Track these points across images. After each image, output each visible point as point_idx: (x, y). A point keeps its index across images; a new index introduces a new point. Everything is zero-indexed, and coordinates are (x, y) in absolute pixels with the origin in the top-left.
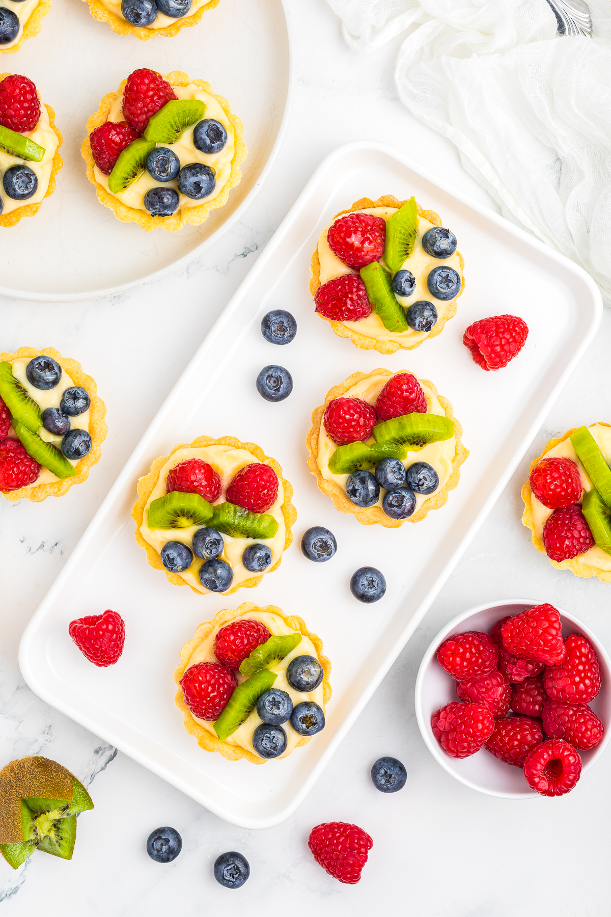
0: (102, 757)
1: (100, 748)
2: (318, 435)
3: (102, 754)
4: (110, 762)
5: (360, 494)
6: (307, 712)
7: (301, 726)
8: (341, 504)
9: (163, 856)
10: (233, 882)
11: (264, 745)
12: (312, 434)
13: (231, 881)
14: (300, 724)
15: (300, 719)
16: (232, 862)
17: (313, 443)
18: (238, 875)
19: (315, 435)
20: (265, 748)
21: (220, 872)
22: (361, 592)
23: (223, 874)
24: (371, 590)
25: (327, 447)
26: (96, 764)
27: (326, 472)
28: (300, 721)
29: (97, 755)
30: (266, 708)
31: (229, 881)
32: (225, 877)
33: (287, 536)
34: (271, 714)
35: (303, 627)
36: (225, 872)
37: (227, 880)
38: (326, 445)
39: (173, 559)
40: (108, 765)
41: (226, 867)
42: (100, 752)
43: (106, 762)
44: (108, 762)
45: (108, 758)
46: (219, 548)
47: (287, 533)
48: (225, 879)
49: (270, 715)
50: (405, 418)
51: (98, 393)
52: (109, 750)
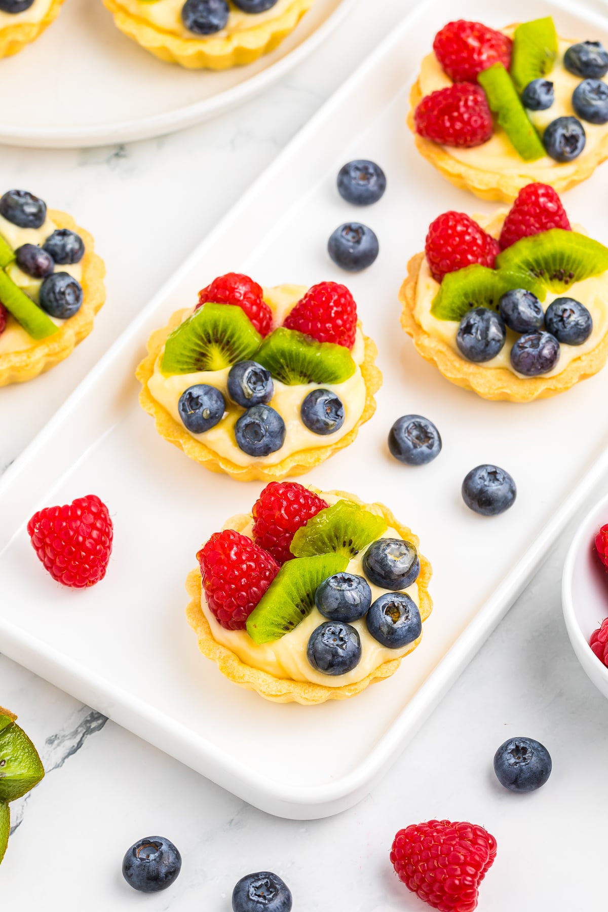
0: (59, 748)
1: (56, 736)
2: (416, 283)
3: (59, 745)
4: (71, 757)
5: (477, 330)
6: (394, 598)
7: (384, 619)
8: (449, 364)
9: (149, 866)
10: (264, 904)
11: (326, 642)
12: (406, 282)
13: (261, 903)
14: (383, 615)
15: (383, 607)
16: (263, 877)
17: (409, 293)
18: (272, 895)
19: (412, 284)
20: (326, 645)
21: (243, 890)
22: (479, 487)
23: (249, 892)
24: (493, 484)
25: (428, 288)
26: (48, 760)
27: (426, 318)
28: (383, 610)
29: (50, 746)
30: (331, 584)
31: (258, 902)
32: (251, 897)
33: (368, 402)
34: (338, 590)
35: (389, 517)
36: (252, 890)
37: (254, 901)
38: (428, 287)
39: (198, 397)
40: (66, 760)
41: (253, 882)
42: (56, 742)
43: (64, 756)
44: (67, 757)
45: (68, 751)
46: (266, 385)
47: (369, 398)
48: (251, 900)
49: (337, 592)
50: (542, 236)
51: (95, 248)
52: (70, 739)
